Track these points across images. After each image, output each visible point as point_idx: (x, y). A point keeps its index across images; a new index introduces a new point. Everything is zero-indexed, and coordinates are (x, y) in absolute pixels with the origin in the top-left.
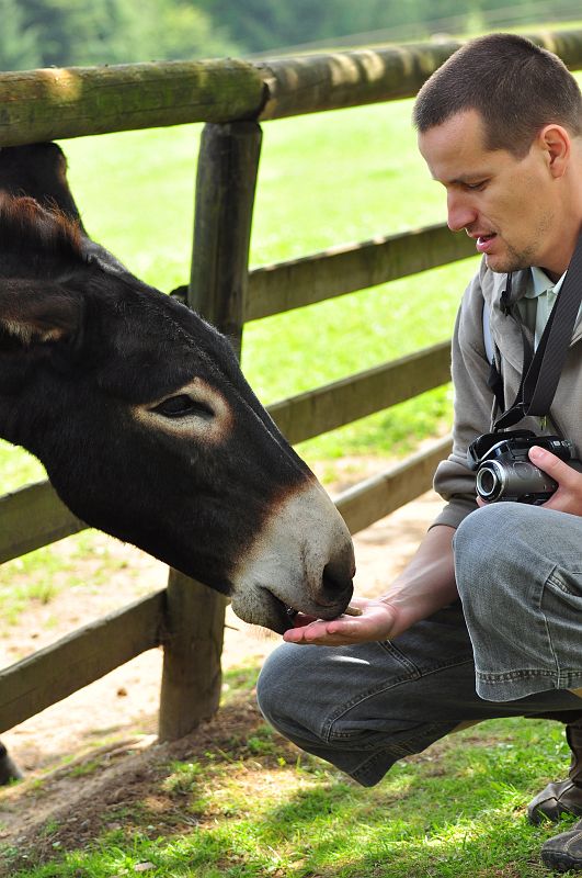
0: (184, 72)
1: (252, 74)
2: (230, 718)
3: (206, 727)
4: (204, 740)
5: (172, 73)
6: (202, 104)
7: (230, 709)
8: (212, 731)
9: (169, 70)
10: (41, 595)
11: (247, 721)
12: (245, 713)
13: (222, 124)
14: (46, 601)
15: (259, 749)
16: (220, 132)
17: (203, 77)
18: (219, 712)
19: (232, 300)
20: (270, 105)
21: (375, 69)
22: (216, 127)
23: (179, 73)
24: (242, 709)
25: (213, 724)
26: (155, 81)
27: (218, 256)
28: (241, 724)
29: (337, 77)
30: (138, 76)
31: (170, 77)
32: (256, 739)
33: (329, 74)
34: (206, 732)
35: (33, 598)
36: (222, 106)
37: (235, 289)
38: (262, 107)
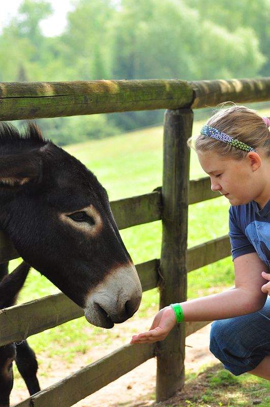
0: (159, 84)
1: (188, 86)
2: (191, 388)
3: (180, 393)
4: (179, 399)
5: (154, 84)
6: (167, 99)
7: (190, 385)
8: (183, 394)
9: (153, 83)
10: (82, 350)
11: (199, 390)
12: (197, 386)
13: (175, 110)
14: (84, 353)
15: (207, 400)
16: (174, 113)
17: (168, 86)
18: (185, 386)
19: (183, 192)
20: (197, 101)
21: (238, 86)
22: (172, 111)
23: (157, 84)
24: (196, 385)
25: (183, 392)
26: (147, 87)
27: (175, 171)
28: (196, 391)
29: (224, 89)
30: (140, 84)
31: (153, 85)
32: (205, 396)
33: (220, 88)
34: (180, 395)
35: (78, 352)
36: (176, 101)
37: (184, 187)
38: (192, 102)
